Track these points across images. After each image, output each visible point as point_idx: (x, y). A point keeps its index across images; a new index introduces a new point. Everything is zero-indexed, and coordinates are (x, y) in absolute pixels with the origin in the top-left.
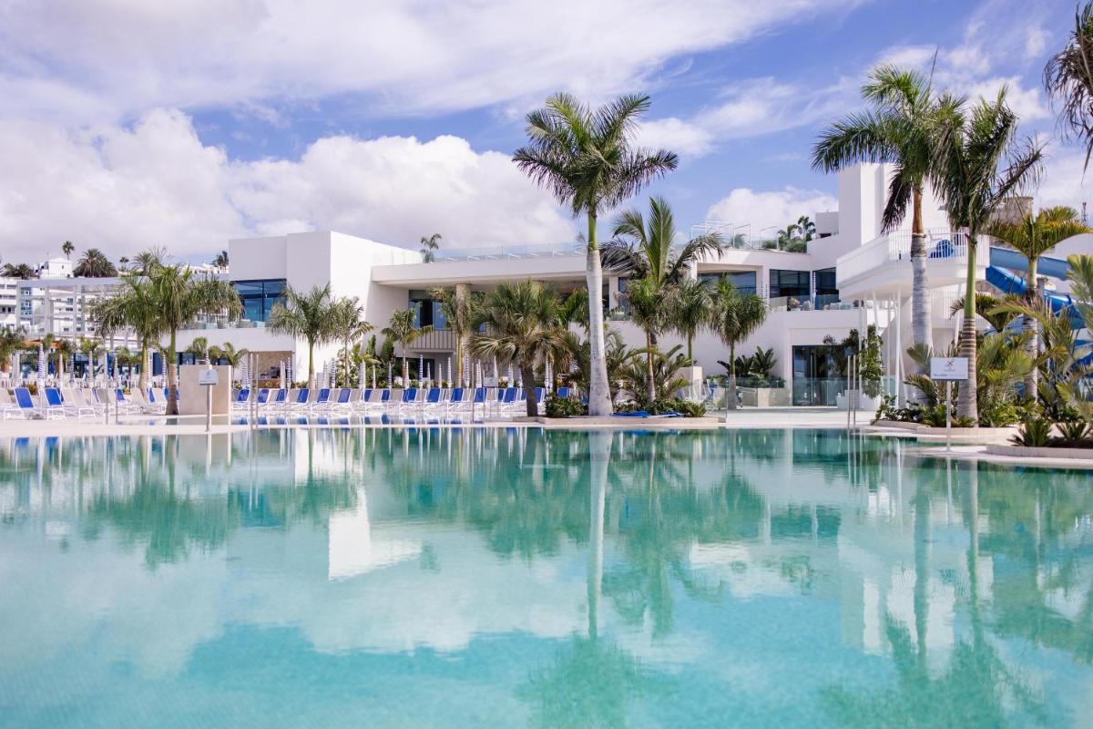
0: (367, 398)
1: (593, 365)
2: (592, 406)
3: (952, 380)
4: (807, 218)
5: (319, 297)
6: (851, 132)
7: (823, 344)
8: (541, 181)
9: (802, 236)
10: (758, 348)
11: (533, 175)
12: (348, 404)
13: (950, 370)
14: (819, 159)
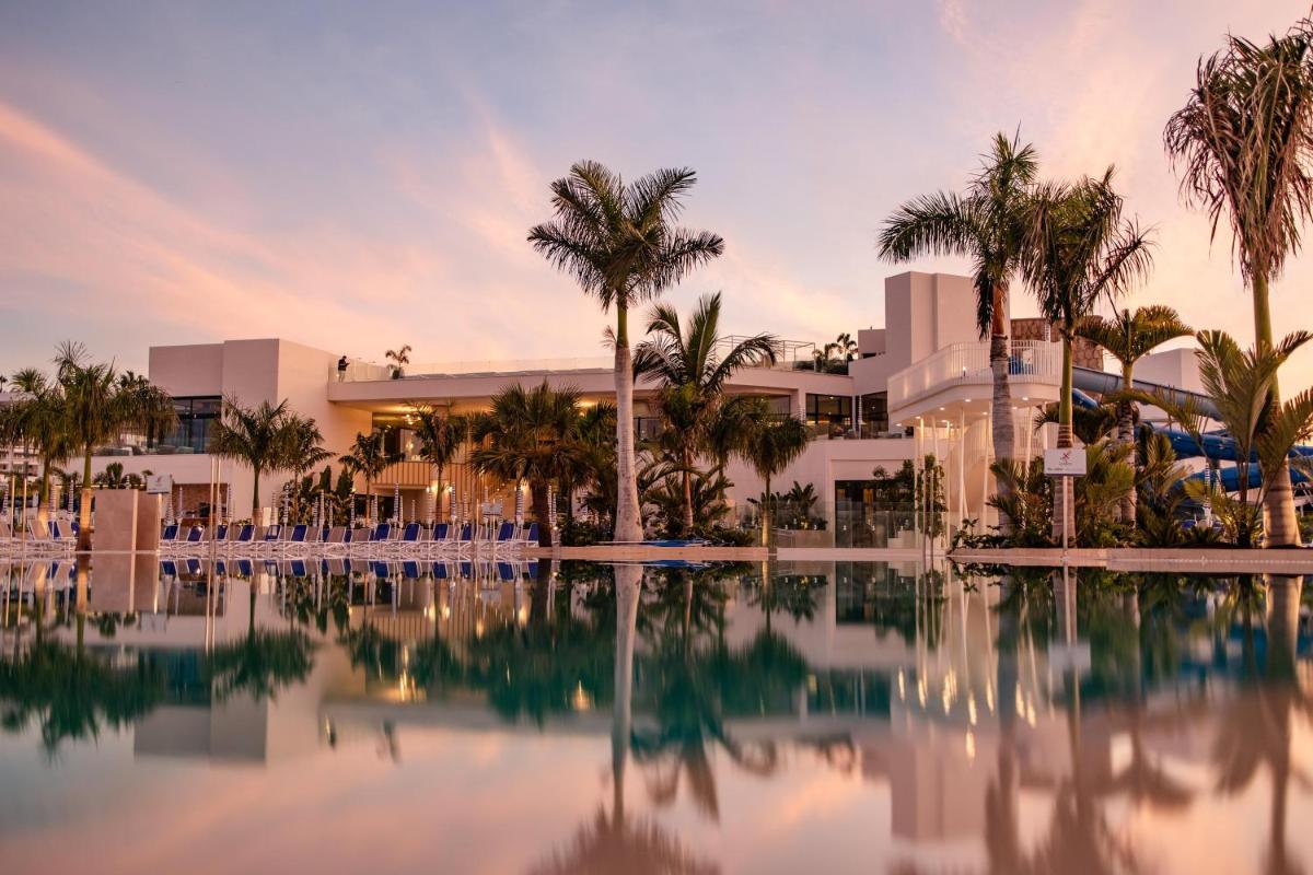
0: (325, 538)
1: (621, 483)
2: (619, 532)
3: (1068, 475)
4: (848, 336)
5: (270, 415)
6: (922, 217)
7: (873, 478)
8: (562, 264)
9: (842, 357)
10: (796, 483)
11: (552, 257)
12: (302, 543)
13: (1066, 463)
14: (887, 246)
